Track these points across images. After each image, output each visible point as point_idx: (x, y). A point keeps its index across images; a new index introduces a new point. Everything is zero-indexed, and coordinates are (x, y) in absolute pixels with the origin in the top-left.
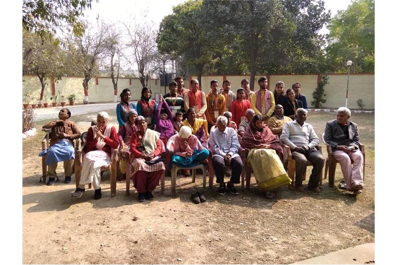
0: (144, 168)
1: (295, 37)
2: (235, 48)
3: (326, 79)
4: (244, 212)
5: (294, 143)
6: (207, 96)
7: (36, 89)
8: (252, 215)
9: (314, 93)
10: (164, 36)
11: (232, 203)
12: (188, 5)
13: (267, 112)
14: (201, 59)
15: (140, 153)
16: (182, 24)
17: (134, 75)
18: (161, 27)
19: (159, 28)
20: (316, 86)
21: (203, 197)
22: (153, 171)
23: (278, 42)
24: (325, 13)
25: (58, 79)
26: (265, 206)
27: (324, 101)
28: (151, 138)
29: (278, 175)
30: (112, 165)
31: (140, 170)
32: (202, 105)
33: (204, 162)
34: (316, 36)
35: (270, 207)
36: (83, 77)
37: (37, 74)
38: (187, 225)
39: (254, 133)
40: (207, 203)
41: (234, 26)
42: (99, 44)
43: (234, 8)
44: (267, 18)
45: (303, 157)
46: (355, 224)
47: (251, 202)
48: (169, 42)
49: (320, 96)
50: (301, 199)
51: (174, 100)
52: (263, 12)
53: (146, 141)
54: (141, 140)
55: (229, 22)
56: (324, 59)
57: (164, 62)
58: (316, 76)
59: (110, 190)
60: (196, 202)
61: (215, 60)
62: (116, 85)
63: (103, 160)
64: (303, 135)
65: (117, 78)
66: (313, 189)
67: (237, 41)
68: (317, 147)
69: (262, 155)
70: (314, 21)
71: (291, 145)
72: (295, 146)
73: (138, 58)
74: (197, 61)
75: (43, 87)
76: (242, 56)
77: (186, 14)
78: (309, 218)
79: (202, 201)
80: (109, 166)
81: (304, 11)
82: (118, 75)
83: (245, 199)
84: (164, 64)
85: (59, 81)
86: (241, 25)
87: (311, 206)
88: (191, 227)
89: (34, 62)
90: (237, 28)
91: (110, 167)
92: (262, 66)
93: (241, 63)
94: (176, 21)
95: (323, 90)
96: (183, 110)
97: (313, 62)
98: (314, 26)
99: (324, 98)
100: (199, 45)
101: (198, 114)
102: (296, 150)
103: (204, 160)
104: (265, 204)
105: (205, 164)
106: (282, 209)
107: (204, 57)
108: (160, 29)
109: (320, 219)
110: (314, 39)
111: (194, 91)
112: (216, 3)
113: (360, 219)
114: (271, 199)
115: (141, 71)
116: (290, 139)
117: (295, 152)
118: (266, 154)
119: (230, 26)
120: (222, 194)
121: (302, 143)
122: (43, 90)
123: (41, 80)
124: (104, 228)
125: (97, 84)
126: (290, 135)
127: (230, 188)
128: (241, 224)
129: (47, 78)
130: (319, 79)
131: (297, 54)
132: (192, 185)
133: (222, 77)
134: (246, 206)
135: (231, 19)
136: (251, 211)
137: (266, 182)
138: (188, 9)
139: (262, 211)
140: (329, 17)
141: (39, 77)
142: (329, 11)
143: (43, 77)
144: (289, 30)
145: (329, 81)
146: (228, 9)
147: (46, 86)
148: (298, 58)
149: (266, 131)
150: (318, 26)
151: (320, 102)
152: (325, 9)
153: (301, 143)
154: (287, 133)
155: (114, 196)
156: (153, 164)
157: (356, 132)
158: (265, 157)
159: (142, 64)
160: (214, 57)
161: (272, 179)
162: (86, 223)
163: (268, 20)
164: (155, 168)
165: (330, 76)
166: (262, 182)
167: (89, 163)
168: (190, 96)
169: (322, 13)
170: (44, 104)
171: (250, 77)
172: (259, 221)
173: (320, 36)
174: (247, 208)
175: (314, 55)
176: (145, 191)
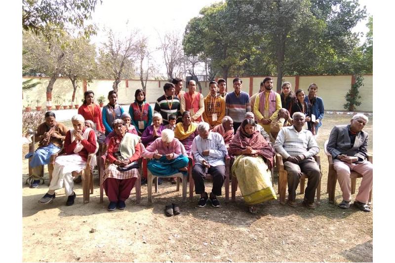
0: (114, 175)
1: (325, 35)
2: (263, 49)
3: (362, 80)
4: (215, 230)
5: (288, 152)
6: (206, 98)
7: (69, 91)
8: (223, 233)
9: (348, 95)
10: (189, 38)
11: (207, 218)
12: (214, 6)
13: (270, 115)
14: (227, 60)
15: (115, 159)
16: (207, 25)
17: (164, 78)
18: (186, 30)
19: (185, 30)
20: (350, 88)
21: (177, 209)
22: (124, 178)
23: (308, 42)
24: (359, 10)
25: (89, 82)
26: (243, 223)
27: (358, 104)
28: (129, 143)
29: (262, 188)
30: (85, 170)
31: (109, 177)
32: (199, 107)
33: (182, 169)
34: (349, 34)
35: (248, 225)
36: (114, 80)
37: (69, 77)
38: (144, 243)
39: (243, 139)
40: (179, 217)
41: (258, 26)
42: (129, 48)
43: (259, 8)
44: (293, 16)
45: (296, 168)
46: (341, 254)
47: (230, 217)
48: (194, 44)
49: (354, 99)
50: (289, 217)
51: (170, 103)
52: (290, 10)
53: (123, 146)
54: (118, 145)
55: (253, 23)
56: (359, 59)
57: (193, 64)
58: (350, 77)
59: (82, 196)
60: (168, 215)
61: (243, 61)
62: (145, 87)
63: (76, 164)
64: (299, 142)
65: (146, 80)
66: (308, 205)
67: (265, 41)
68: (314, 156)
69: (246, 164)
70: (348, 18)
71: (284, 153)
72: (288, 155)
73: (167, 62)
74: (224, 62)
75: (75, 89)
76: (270, 56)
77: (211, 16)
78: (289, 241)
79: (176, 213)
80: (81, 171)
81: (336, 8)
82: (147, 78)
83: (224, 213)
84: (193, 67)
85: (90, 83)
86: (266, 24)
87: (297, 226)
88: (148, 244)
89: (66, 66)
90: (263, 28)
91: (83, 172)
92: (291, 66)
93: (269, 63)
94: (201, 23)
95: (357, 92)
96: (179, 114)
97: (345, 62)
98: (348, 24)
99: (358, 100)
100: (226, 47)
101: (193, 117)
102: (289, 159)
103: (184, 167)
104: (244, 221)
105: (184, 172)
106: (261, 228)
107: (229, 59)
108: (186, 32)
109: (301, 244)
110: (346, 37)
111: (191, 93)
112: (240, 2)
113: (351, 247)
114: (254, 214)
115: (170, 74)
116: (284, 146)
117: (288, 162)
118: (251, 164)
119: (254, 26)
120: (201, 206)
121: (298, 152)
122: (75, 92)
123: (73, 82)
124: (55, 240)
125: (127, 86)
126: (285, 142)
127: (212, 200)
128: (206, 244)
129: (79, 81)
130: (353, 79)
131: (328, 54)
132: (175, 194)
133: (249, 78)
134: (222, 222)
135: (256, 19)
136: (225, 228)
137: (249, 195)
138: (213, 10)
139: (237, 229)
140: (365, 13)
141: (72, 80)
142: (365, 7)
143: (75, 79)
144: (318, 28)
145: (363, 82)
146: (252, 9)
147: (78, 88)
148: (329, 58)
149: (257, 137)
150: (352, 24)
151: (354, 105)
152: (359, 5)
153: (295, 152)
154: (280, 140)
155: (87, 203)
156: (126, 170)
157: (365, 142)
158: (249, 167)
159: (171, 66)
160: (242, 59)
161: (256, 192)
162: (40, 233)
163: (295, 18)
164: (127, 175)
165: (365, 77)
166: (247, 195)
167: (58, 168)
168: (187, 98)
169: (356, 10)
170: (75, 105)
171: (276, 78)
172: (228, 241)
173: (355, 34)
174: (222, 225)
175: (346, 54)
176: (117, 200)
